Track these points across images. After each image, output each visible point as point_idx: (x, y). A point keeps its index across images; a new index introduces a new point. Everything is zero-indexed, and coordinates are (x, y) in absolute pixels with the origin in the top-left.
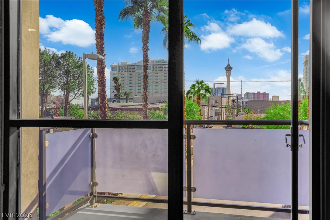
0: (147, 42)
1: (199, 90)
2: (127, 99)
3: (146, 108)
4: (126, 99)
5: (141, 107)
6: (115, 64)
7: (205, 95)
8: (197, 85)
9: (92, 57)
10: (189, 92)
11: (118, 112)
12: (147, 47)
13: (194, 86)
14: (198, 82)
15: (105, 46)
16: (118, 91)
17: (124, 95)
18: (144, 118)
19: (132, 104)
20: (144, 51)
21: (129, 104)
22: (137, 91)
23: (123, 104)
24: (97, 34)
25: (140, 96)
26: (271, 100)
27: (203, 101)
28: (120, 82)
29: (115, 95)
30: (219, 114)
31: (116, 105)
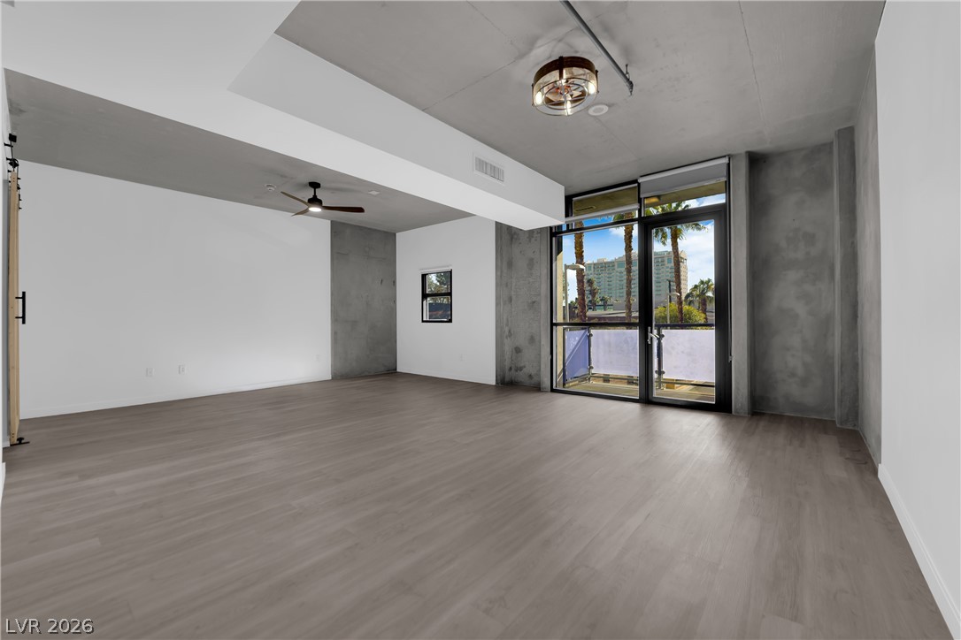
0: (630, 242)
1: (703, 293)
2: (605, 306)
3: (630, 316)
5: (624, 315)
8: (701, 286)
9: (573, 268)
10: (688, 296)
12: (630, 247)
15: (584, 254)
16: (594, 296)
17: (601, 300)
19: (612, 311)
21: (607, 312)
22: (618, 295)
23: (599, 312)
24: (576, 243)
25: (622, 301)
27: (709, 307)
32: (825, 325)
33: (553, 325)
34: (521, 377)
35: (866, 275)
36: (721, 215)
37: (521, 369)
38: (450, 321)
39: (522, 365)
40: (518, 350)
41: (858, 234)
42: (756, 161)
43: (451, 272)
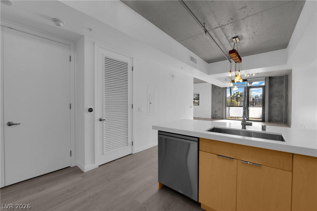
32: (282, 107)
33: (226, 106)
34: (217, 117)
35: (289, 99)
36: (264, 87)
37: (217, 115)
38: (199, 105)
39: (217, 114)
40: (216, 111)
41: (288, 92)
42: (270, 78)
43: (199, 94)
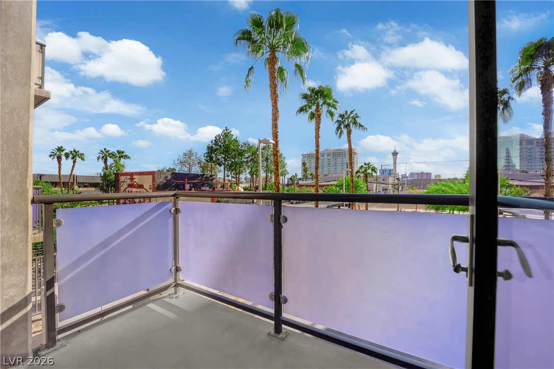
1: (366, 170)
4: (312, 178)
6: (305, 153)
7: (372, 174)
8: (365, 166)
9: (265, 142)
10: (357, 172)
11: (304, 188)
13: (362, 167)
14: (365, 164)
16: (306, 173)
18: (315, 192)
20: (316, 139)
26: (434, 178)
27: (369, 179)
28: (306, 166)
29: (304, 176)
30: (386, 189)
31: (304, 182)
